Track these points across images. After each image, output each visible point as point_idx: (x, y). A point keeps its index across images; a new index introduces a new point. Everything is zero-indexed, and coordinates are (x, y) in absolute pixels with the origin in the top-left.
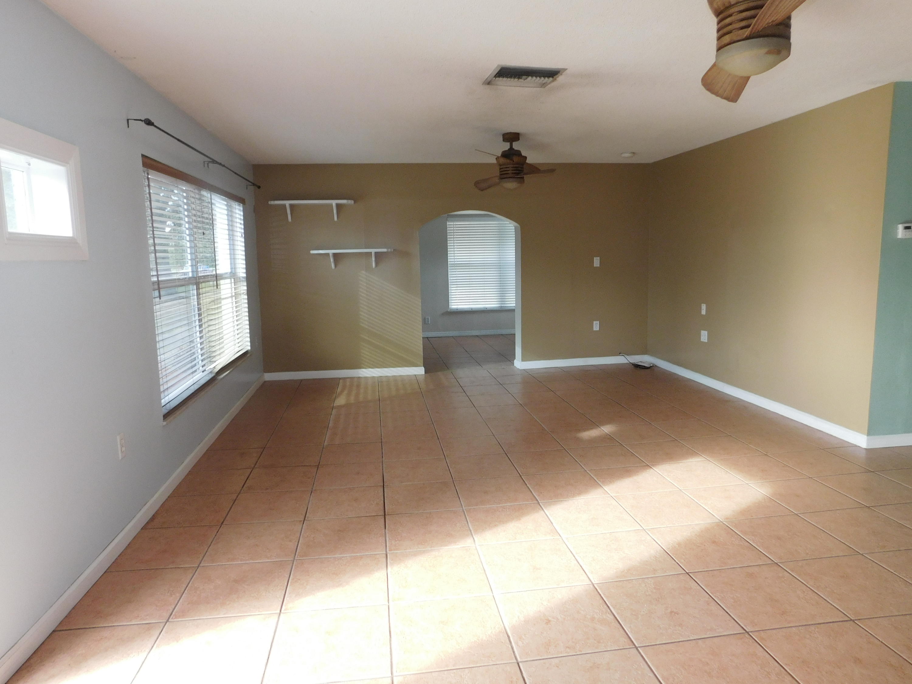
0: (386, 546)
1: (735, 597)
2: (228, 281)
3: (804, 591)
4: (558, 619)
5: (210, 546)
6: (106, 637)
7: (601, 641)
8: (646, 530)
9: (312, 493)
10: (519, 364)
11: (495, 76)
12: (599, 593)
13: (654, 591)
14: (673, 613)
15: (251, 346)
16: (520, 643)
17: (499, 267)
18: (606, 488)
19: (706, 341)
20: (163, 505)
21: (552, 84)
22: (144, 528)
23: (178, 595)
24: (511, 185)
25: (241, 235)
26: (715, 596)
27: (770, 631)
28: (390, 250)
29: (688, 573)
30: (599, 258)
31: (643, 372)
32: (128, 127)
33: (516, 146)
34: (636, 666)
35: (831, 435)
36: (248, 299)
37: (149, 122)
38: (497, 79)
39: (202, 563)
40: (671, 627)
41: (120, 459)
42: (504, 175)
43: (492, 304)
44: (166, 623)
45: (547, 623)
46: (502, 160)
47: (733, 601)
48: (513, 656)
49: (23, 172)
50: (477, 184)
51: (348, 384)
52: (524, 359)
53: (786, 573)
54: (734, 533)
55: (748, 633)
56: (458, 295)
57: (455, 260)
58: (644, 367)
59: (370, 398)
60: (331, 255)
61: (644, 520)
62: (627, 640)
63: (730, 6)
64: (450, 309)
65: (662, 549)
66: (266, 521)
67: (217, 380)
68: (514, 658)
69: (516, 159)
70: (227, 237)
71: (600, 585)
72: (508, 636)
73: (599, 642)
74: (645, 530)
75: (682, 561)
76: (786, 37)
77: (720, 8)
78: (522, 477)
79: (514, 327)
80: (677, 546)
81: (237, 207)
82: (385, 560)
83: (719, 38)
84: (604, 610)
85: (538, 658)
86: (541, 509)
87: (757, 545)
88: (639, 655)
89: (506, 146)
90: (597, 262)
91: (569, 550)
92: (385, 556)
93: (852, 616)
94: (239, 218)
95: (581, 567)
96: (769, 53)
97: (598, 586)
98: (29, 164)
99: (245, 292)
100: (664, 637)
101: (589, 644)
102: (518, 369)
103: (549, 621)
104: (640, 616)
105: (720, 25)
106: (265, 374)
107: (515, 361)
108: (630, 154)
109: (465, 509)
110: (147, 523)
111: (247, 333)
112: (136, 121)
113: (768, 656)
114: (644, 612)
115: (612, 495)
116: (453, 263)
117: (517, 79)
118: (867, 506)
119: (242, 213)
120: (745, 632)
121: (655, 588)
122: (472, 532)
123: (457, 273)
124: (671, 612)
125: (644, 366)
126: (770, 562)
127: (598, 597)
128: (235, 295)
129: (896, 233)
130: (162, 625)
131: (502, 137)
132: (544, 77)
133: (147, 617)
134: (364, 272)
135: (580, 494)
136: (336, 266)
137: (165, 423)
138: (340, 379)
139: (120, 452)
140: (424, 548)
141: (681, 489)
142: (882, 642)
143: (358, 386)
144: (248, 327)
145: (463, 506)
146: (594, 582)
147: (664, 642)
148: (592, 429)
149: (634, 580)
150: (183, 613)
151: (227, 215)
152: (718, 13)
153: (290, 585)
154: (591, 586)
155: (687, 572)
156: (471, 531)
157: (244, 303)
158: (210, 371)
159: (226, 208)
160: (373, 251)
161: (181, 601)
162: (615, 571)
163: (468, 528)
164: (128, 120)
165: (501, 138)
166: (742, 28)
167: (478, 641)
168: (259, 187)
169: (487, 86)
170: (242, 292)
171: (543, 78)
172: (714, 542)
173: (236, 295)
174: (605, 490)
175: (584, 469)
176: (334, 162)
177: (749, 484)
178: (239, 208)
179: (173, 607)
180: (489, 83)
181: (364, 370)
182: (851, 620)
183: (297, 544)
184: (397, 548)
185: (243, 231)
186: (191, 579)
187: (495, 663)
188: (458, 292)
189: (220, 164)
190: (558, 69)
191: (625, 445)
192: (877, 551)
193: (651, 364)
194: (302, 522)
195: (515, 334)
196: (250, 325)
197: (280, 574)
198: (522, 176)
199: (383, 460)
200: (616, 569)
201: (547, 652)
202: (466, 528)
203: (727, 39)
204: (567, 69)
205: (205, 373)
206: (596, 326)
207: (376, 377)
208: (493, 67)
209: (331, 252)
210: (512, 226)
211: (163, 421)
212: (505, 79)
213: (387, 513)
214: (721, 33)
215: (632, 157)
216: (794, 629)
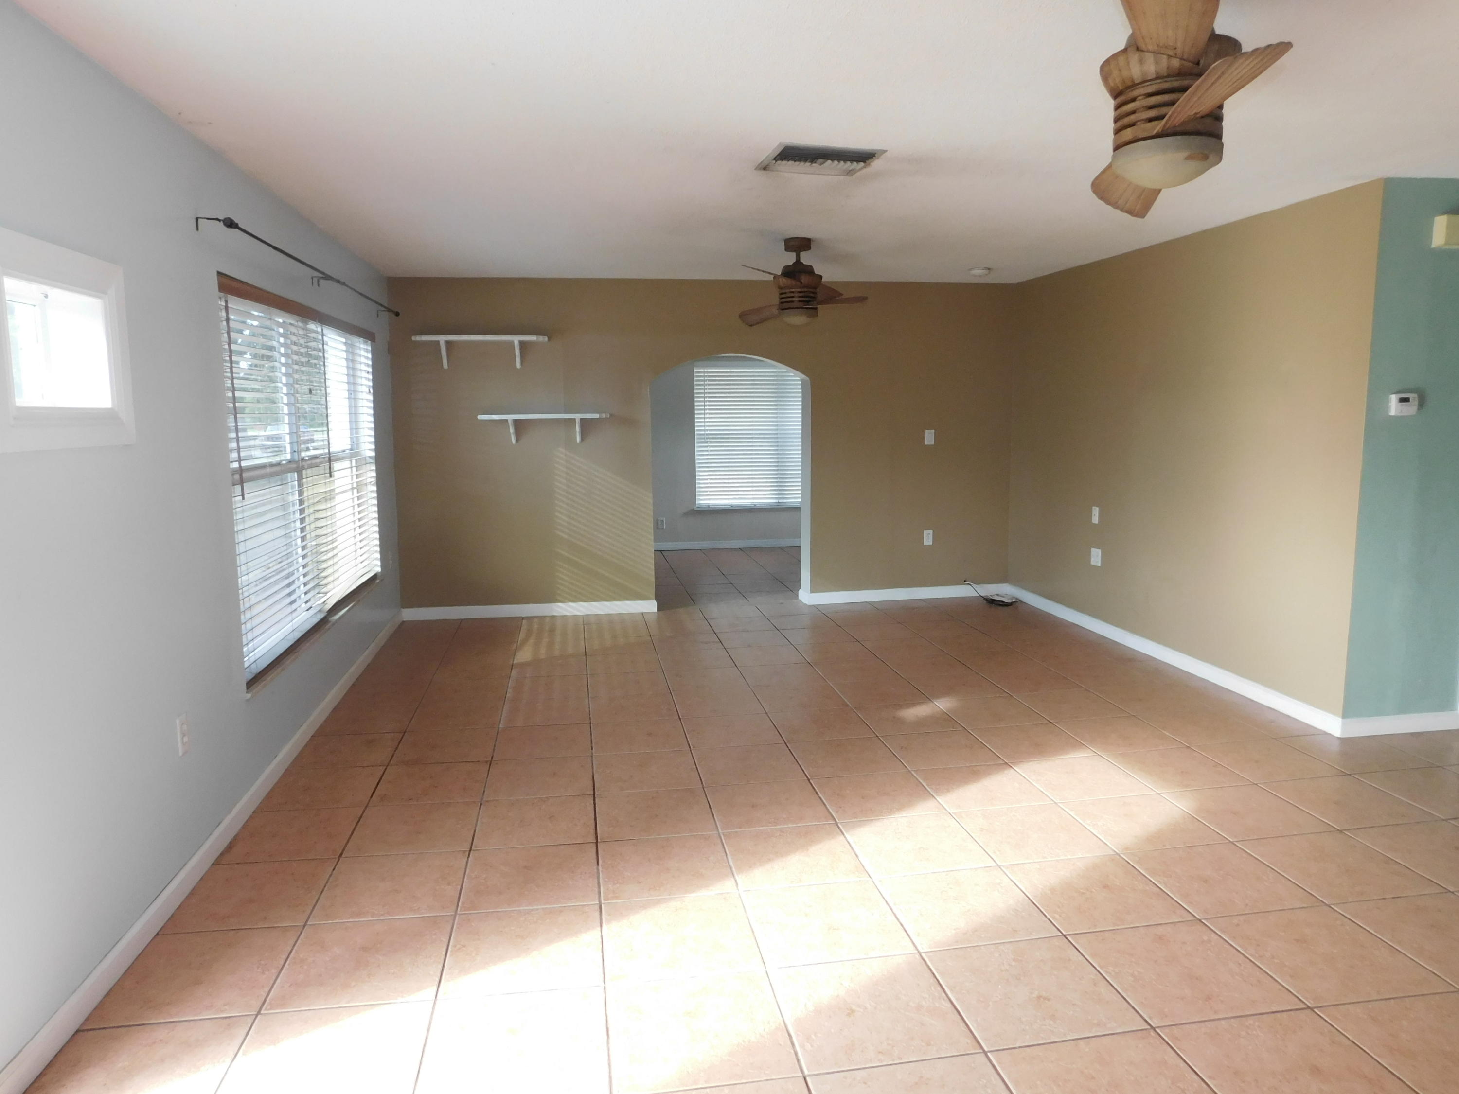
0: (599, 893)
1: (1136, 973)
2: (346, 464)
3: (1240, 964)
4: (866, 1008)
5: (322, 892)
6: (161, 1040)
7: (932, 1043)
8: (1002, 867)
9: (482, 807)
10: (807, 596)
11: (776, 159)
12: (928, 966)
13: (1013, 963)
14: (1042, 999)
15: (382, 566)
16: (808, 1046)
17: (776, 440)
18: (941, 799)
19: (1099, 565)
20: (245, 826)
21: (865, 171)
22: (217, 863)
23: (274, 971)
24: (797, 319)
25: (368, 391)
26: (1106, 972)
27: (1187, 1026)
28: (604, 416)
29: (1065, 936)
30: (933, 431)
31: (1001, 610)
32: (197, 229)
33: (806, 258)
34: (985, 1081)
35: (1289, 716)
36: (378, 492)
37: (230, 224)
38: (779, 162)
39: (310, 920)
40: (1038, 1021)
41: (181, 754)
42: (785, 305)
43: (764, 498)
44: (257, 1016)
45: (849, 1015)
46: (784, 281)
47: (1132, 979)
48: (797, 1066)
49: (35, 306)
50: (742, 316)
51: (536, 626)
52: (814, 589)
53: (1213, 935)
54: (1136, 872)
55: (1153, 1029)
56: (710, 483)
57: (706, 428)
58: (1001, 604)
59: (570, 650)
60: (510, 422)
61: (999, 851)
62: (970, 1041)
63: (1134, 85)
64: (697, 506)
65: (1026, 898)
66: (410, 853)
67: (330, 622)
68: (799, 1070)
69: (805, 279)
70: (346, 394)
71: (931, 954)
72: (790, 1035)
73: (928, 1045)
74: (1000, 867)
75: (1057, 916)
76: (1216, 135)
77: (1118, 87)
78: (811, 781)
79: (799, 536)
80: (1049, 892)
81: (362, 346)
82: (597, 914)
83: (1117, 132)
84: (936, 994)
85: (836, 1070)
86: (840, 833)
87: (1172, 892)
88: (989, 1064)
89: (790, 259)
90: (930, 437)
91: (884, 898)
92: (597, 907)
93: (1310, 1001)
94: (365, 363)
95: (902, 925)
96: (1189, 158)
97: (926, 956)
98: (46, 296)
99: (374, 480)
100: (1028, 1037)
101: (913, 1048)
102: (806, 604)
103: (853, 1011)
104: (991, 1003)
105: (1119, 111)
106: (403, 610)
107: (800, 592)
108: (985, 271)
109: (723, 833)
110: (222, 854)
111: (376, 545)
112: (210, 221)
113: (1182, 1064)
114: (997, 997)
115: (950, 812)
116: (703, 433)
117: (809, 164)
118: (1338, 830)
119: (370, 356)
120: (1149, 1027)
121: (1014, 960)
122: (734, 869)
123: (709, 449)
124: (1039, 997)
125: (1002, 602)
126: (1190, 918)
127: (928, 974)
128: (357, 486)
129: (1387, 408)
130: (250, 1020)
131: (784, 243)
132: (852, 161)
133: (226, 1007)
134: (562, 450)
135: (901, 807)
136: (517, 440)
137: (249, 696)
138: (523, 618)
139: (180, 744)
140: (658, 896)
141: (1056, 802)
142: (1352, 1042)
143: (552, 630)
144: (377, 536)
145: (719, 829)
146: (921, 950)
147: (1027, 1044)
148: (920, 703)
149: (982, 947)
150: (283, 1001)
151: (347, 359)
152: (1116, 94)
153: (451, 955)
154: (917, 956)
155: (1064, 933)
156: (731, 869)
157: (371, 498)
158: (318, 609)
159: (344, 348)
160: (578, 417)
161: (279, 981)
162: (954, 931)
163: (727, 863)
164: (197, 219)
165: (782, 245)
166: (1150, 120)
167: (743, 1043)
168: (397, 314)
169: (764, 172)
170: (369, 480)
171: (849, 163)
172: (1106, 887)
173: (359, 487)
174: (938, 801)
175: (908, 769)
176: (517, 276)
177: (1162, 794)
178: (365, 347)
179: (267, 990)
180: (764, 167)
181: (560, 604)
182: (1309, 1007)
183: (459, 887)
184: (617, 895)
185: (371, 384)
186: (294, 945)
187: (769, 1078)
188: (711, 479)
189: (338, 281)
190: (873, 150)
191: (971, 730)
192: (1350, 900)
193: (1014, 598)
194: (467, 853)
195: (800, 546)
196: (381, 532)
197: (434, 937)
198: (815, 306)
199: (592, 754)
200: (955, 929)
201: (849, 1060)
202: (724, 864)
203: (1128, 134)
204: (886, 151)
205: (312, 612)
206: (928, 538)
207: (580, 616)
208: (772, 146)
209: (510, 417)
210: (798, 380)
211: (247, 693)
212: (791, 163)
213: (600, 840)
214: (1120, 123)
215: (987, 275)
216: (1223, 1022)
